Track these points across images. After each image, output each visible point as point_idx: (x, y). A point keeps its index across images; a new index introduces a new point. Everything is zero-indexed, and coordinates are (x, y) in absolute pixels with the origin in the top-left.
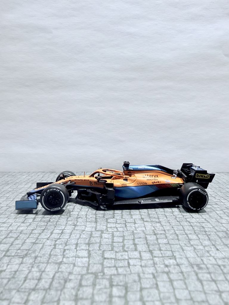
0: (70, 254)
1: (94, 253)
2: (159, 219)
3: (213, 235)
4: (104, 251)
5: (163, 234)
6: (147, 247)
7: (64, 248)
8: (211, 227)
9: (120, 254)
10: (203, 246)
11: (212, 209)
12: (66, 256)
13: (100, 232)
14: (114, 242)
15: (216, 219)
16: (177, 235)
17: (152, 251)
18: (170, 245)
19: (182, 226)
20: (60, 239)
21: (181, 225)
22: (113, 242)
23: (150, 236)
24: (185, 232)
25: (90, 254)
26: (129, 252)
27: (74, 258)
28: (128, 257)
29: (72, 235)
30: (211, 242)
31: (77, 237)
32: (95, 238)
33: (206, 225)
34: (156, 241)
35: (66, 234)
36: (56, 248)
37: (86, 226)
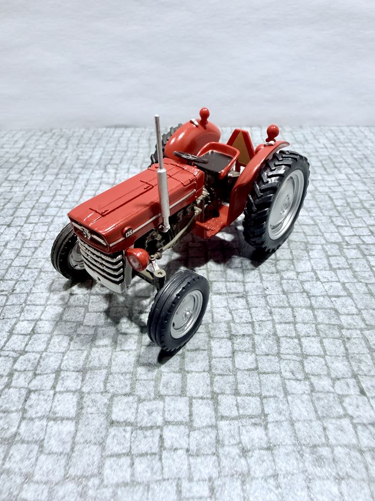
0: (39, 405)
1: (91, 404)
2: (244, 286)
3: (357, 341)
4: (114, 395)
5: (249, 336)
6: (208, 382)
7: (29, 383)
8: (355, 311)
9: (146, 408)
10: (332, 379)
11: (360, 250)
12: (31, 413)
15: (367, 284)
16: (278, 340)
17: (218, 394)
18: (259, 373)
19: (293, 308)
20: (26, 352)
21: (290, 306)
23: (218, 344)
24: (295, 330)
25: (82, 408)
26: (167, 399)
27: (45, 423)
28: (163, 416)
29: (52, 341)
30: (350, 363)
31: (62, 348)
32: (101, 348)
33: (344, 305)
34: (231, 359)
35: (39, 335)
36: (11, 386)
37: (86, 307)
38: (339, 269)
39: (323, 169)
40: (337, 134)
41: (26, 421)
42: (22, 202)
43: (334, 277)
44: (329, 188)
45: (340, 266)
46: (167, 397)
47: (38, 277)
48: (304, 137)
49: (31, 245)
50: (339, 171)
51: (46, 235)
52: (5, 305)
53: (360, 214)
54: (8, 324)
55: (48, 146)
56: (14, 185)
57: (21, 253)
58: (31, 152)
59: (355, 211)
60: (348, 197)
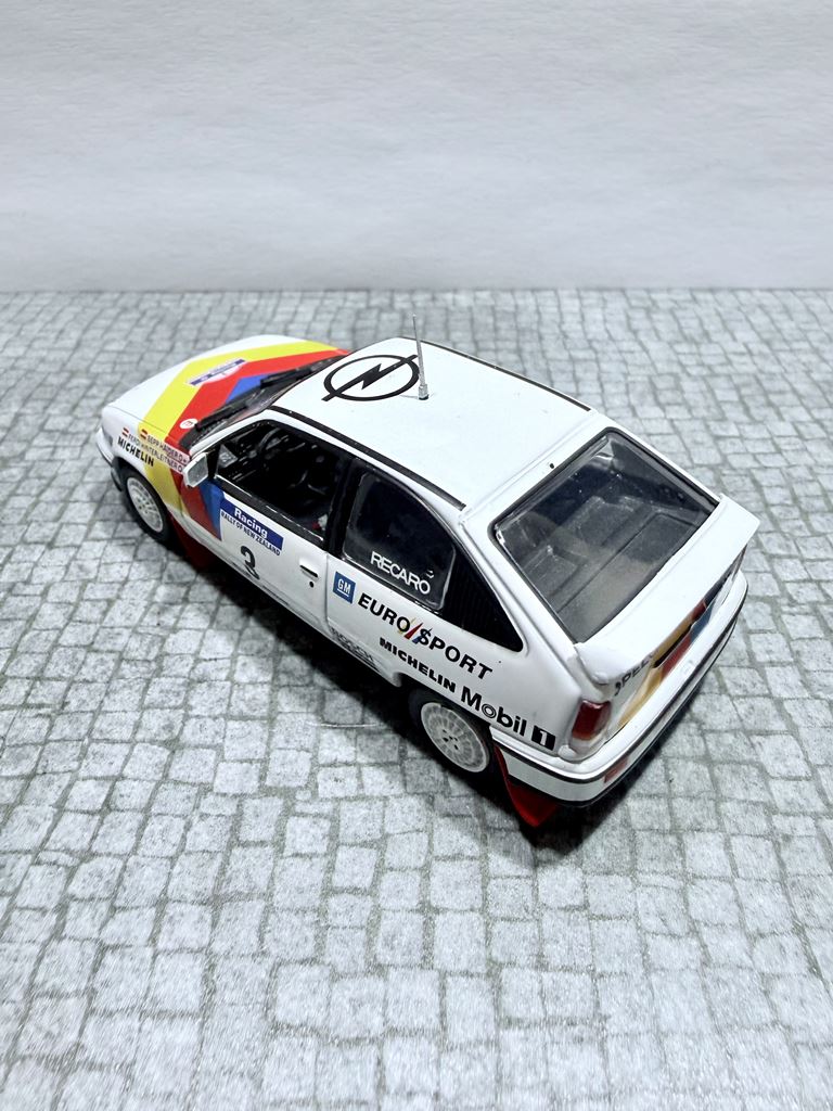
0: (123, 981)
1: (233, 984)
3: (805, 843)
6: (480, 934)
7: (100, 929)
8: (802, 769)
10: (748, 936)
11: (820, 618)
12: (104, 1000)
13: (277, 803)
14: (336, 892)
17: (501, 966)
18: (590, 918)
20: (94, 855)
22: (329, 891)
23: (502, 844)
24: (671, 814)
25: (213, 992)
26: (393, 974)
27: (137, 1025)
28: (384, 1015)
29: (147, 829)
30: (789, 898)
31: (169, 847)
32: (252, 849)
33: (779, 756)
34: (530, 882)
35: (122, 815)
36: (63, 934)
37: (219, 749)
38: (772, 663)
39: (741, 409)
40: (775, 316)
41: (97, 1017)
42: (76, 486)
43: (759, 685)
44: (754, 456)
45: (774, 659)
46: (391, 970)
47: (116, 674)
48: (701, 324)
49: (99, 595)
50: (779, 414)
51: (130, 570)
52: (47, 741)
53: (822, 524)
54: (55, 787)
55: (131, 342)
56: (59, 444)
57: (77, 613)
58: (93, 361)
59: (812, 517)
60: (797, 483)
